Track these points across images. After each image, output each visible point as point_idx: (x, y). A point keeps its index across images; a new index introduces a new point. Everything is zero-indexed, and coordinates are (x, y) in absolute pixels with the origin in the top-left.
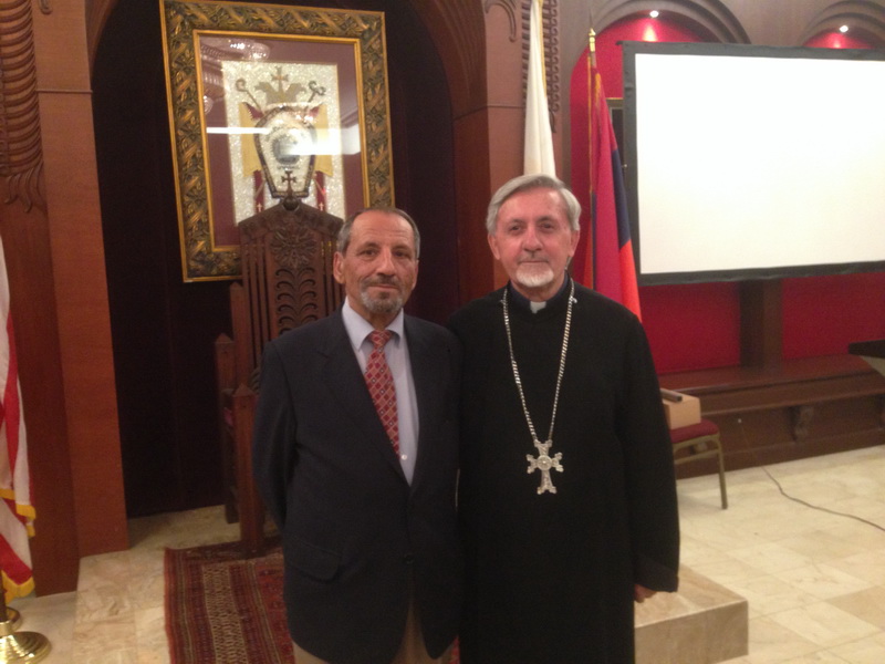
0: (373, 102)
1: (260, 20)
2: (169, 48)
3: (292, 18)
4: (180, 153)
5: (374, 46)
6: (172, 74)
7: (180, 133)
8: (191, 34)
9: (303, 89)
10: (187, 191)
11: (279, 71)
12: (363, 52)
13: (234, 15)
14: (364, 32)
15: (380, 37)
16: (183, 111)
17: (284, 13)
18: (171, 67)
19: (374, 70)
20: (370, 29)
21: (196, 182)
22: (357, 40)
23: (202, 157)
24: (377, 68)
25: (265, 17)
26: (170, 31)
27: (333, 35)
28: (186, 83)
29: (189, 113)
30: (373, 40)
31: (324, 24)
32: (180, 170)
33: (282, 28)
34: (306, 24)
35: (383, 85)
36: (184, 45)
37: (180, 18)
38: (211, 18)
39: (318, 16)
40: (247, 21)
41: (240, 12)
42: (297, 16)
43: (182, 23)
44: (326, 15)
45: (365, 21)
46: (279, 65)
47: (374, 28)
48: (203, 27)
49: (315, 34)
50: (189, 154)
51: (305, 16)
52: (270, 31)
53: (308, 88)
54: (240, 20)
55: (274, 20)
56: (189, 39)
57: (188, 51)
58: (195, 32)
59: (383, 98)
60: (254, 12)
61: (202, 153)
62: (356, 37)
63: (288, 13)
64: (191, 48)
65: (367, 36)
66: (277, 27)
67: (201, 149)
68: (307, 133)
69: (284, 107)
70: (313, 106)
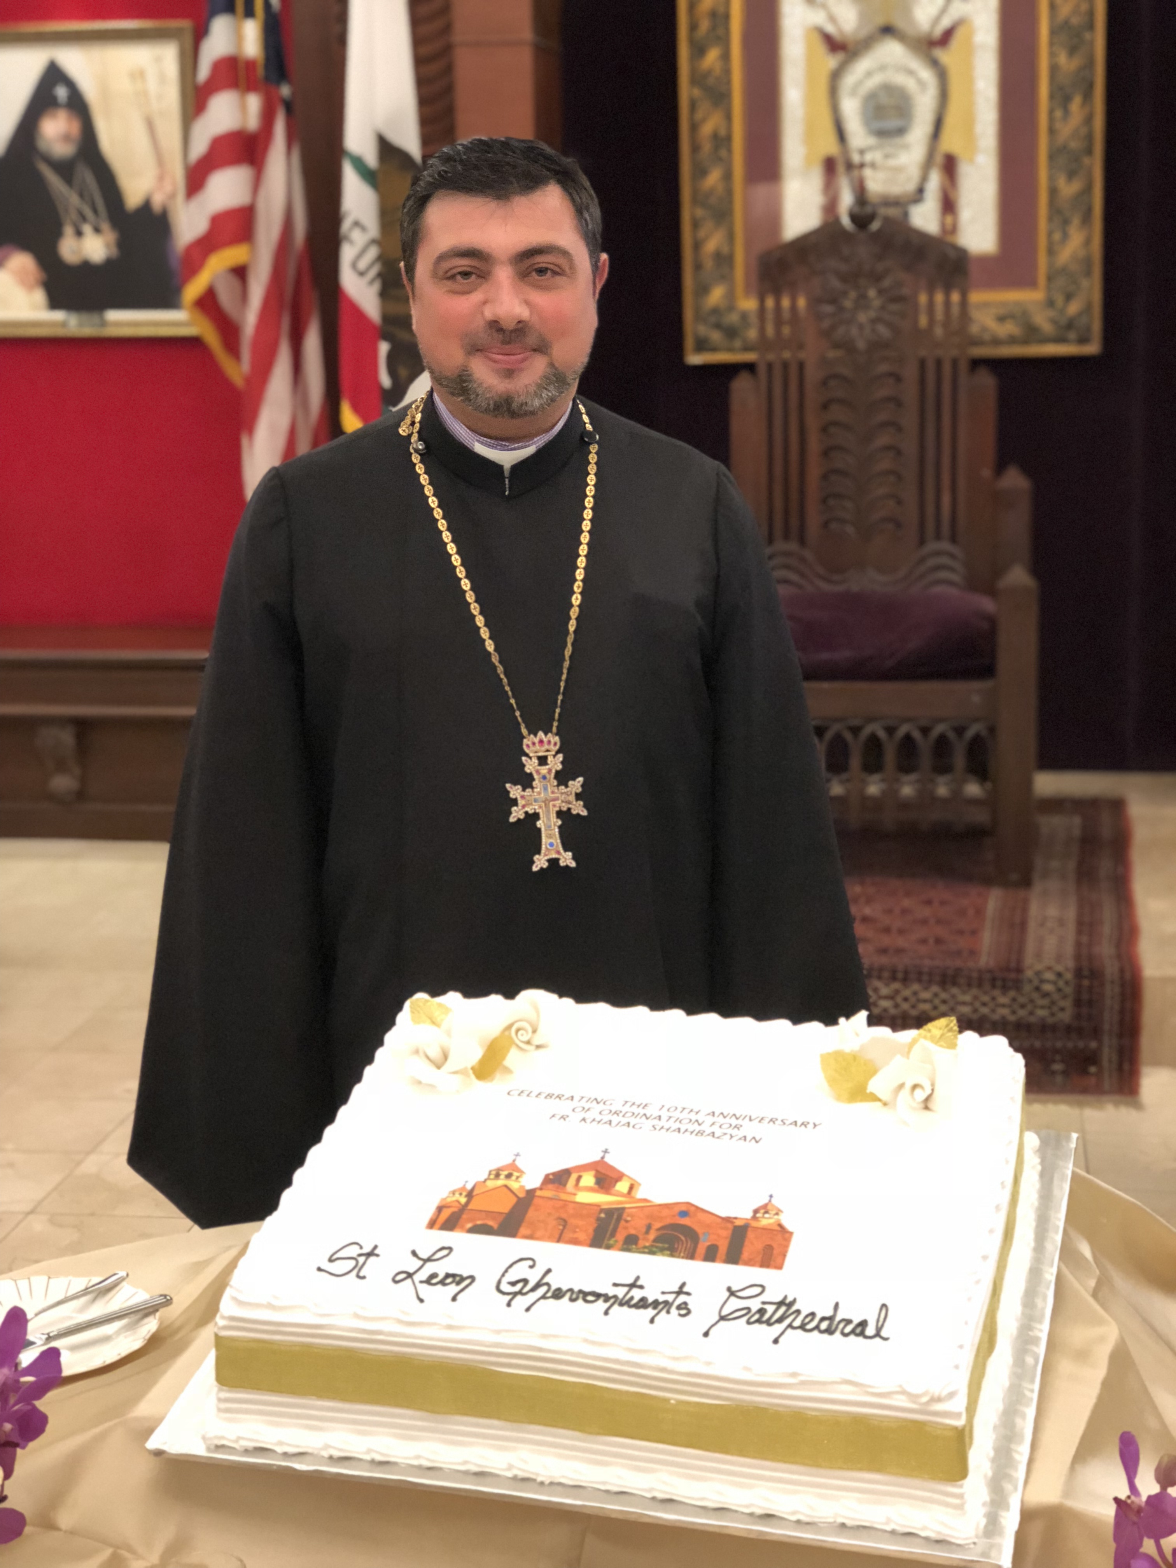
7: (697, 92)
10: (701, 197)
16: (705, 50)
21: (717, 181)
23: (731, 136)
29: (713, 54)
32: (691, 158)
50: (707, 129)
61: (730, 127)
67: (730, 119)
68: (927, 75)
69: (888, 30)
70: (946, 23)
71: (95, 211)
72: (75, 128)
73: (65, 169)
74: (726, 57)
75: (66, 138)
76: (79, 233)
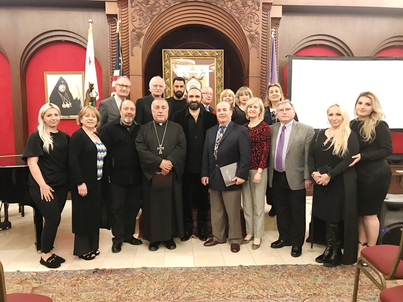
0: (218, 76)
2: (164, 62)
3: (197, 53)
5: (220, 60)
11: (193, 67)
13: (181, 53)
14: (217, 56)
15: (222, 57)
17: (195, 52)
18: (164, 68)
22: (215, 58)
24: (220, 65)
26: (165, 58)
27: (208, 57)
29: (168, 79)
31: (206, 54)
33: (194, 56)
34: (201, 54)
35: (222, 70)
36: (168, 62)
37: (167, 54)
38: (175, 54)
39: (204, 52)
40: (184, 54)
41: (183, 52)
43: (168, 56)
45: (217, 53)
47: (220, 55)
48: (173, 56)
49: (203, 57)
51: (200, 52)
52: (191, 57)
56: (169, 60)
58: (171, 58)
59: (222, 74)
60: (187, 52)
64: (170, 62)
68: (199, 84)
69: (193, 77)
70: (201, 77)
71: (68, 100)
72: (65, 87)
73: (63, 94)
74: (170, 80)
75: (64, 89)
76: (65, 104)
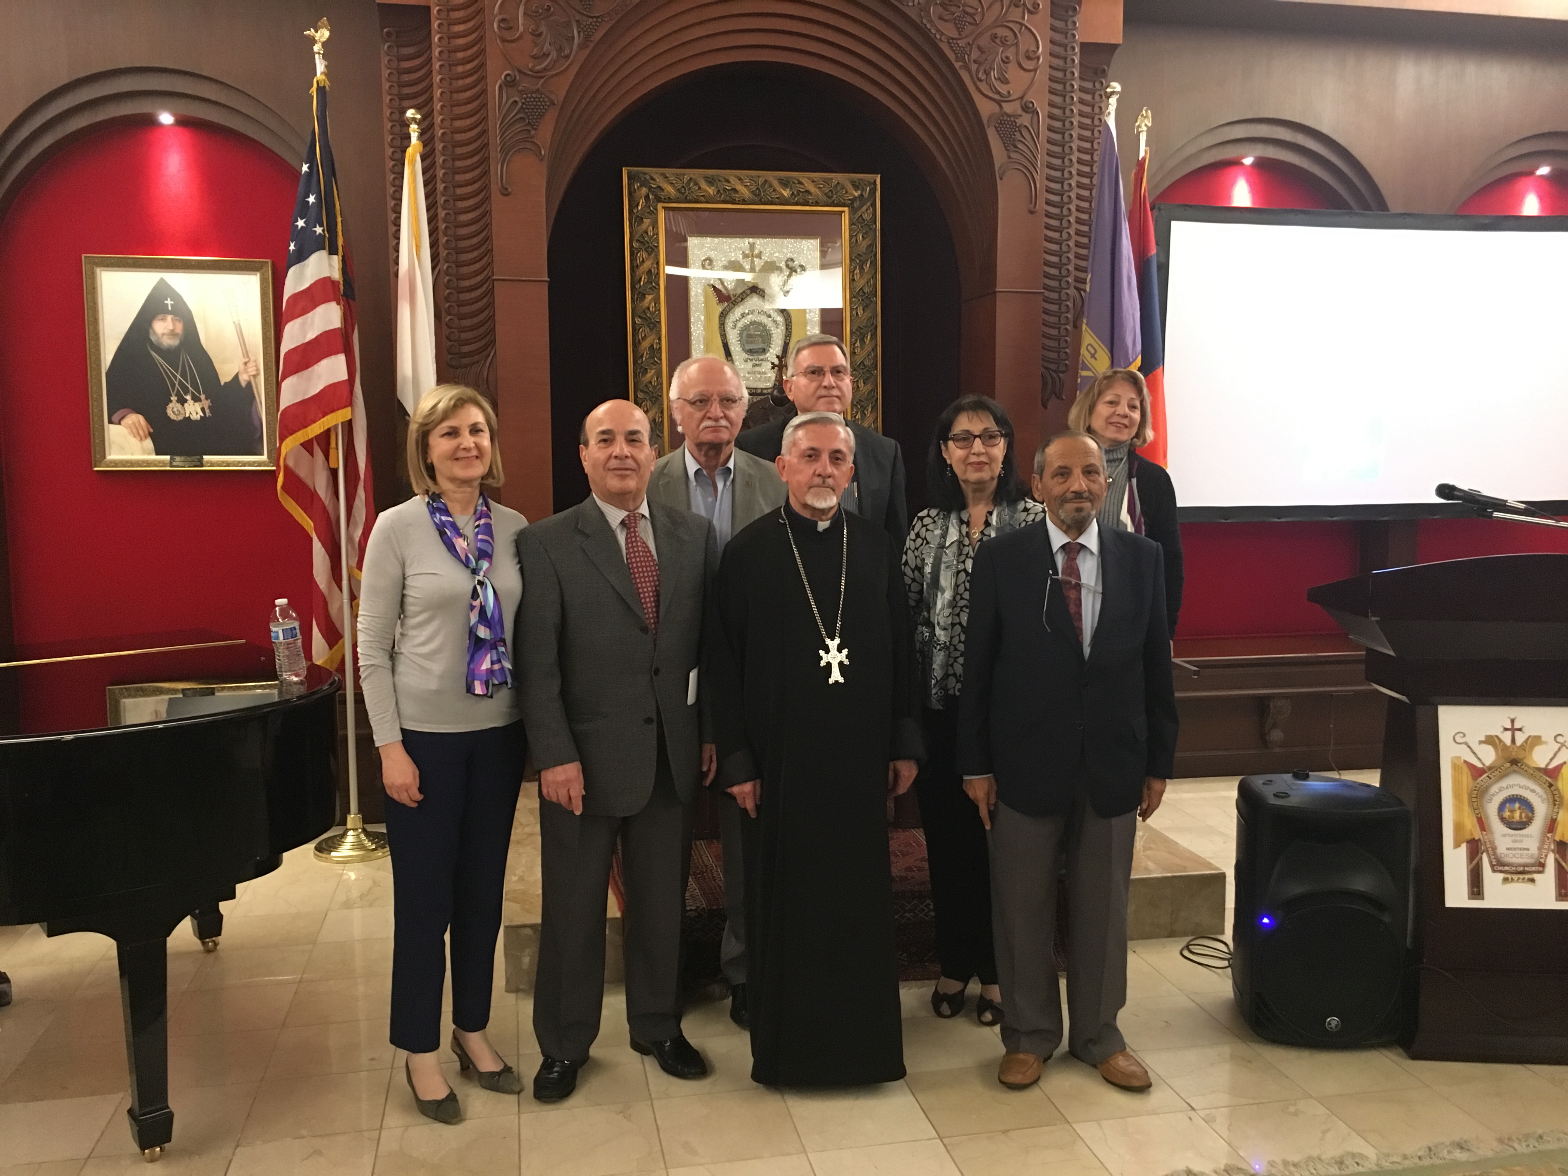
0: (861, 283)
1: (735, 190)
2: (631, 226)
3: (771, 186)
4: (636, 344)
5: (865, 216)
6: (632, 254)
7: (638, 321)
8: (656, 210)
9: (779, 269)
10: (641, 387)
11: (752, 246)
12: (851, 224)
13: (704, 185)
14: (853, 201)
15: (874, 205)
16: (643, 296)
17: (761, 181)
18: (631, 246)
19: (864, 244)
20: (862, 195)
21: (652, 377)
22: (846, 209)
23: (660, 348)
24: (867, 241)
25: (739, 187)
26: (633, 205)
27: (817, 204)
28: (647, 264)
29: (649, 298)
30: (864, 208)
31: (807, 192)
32: (635, 363)
33: (757, 199)
34: (786, 193)
35: (874, 263)
36: (647, 222)
37: (644, 190)
38: (679, 190)
39: (800, 183)
40: (719, 191)
41: (710, 181)
42: (776, 184)
43: (647, 197)
44: (809, 181)
45: (856, 187)
46: (751, 240)
47: (866, 195)
48: (670, 200)
49: (797, 204)
50: (645, 344)
51: (785, 183)
52: (744, 202)
53: (783, 265)
54: (711, 191)
55: (749, 190)
56: (654, 214)
57: (651, 228)
58: (660, 205)
59: (874, 276)
60: (728, 181)
61: (660, 343)
62: (844, 205)
63: (766, 181)
65: (857, 204)
66: (751, 196)
67: (660, 339)
68: (778, 317)
69: (755, 289)
71: (195, 385)
72: (179, 328)
73: (170, 355)
74: (657, 300)
75: (173, 334)
76: (182, 401)
